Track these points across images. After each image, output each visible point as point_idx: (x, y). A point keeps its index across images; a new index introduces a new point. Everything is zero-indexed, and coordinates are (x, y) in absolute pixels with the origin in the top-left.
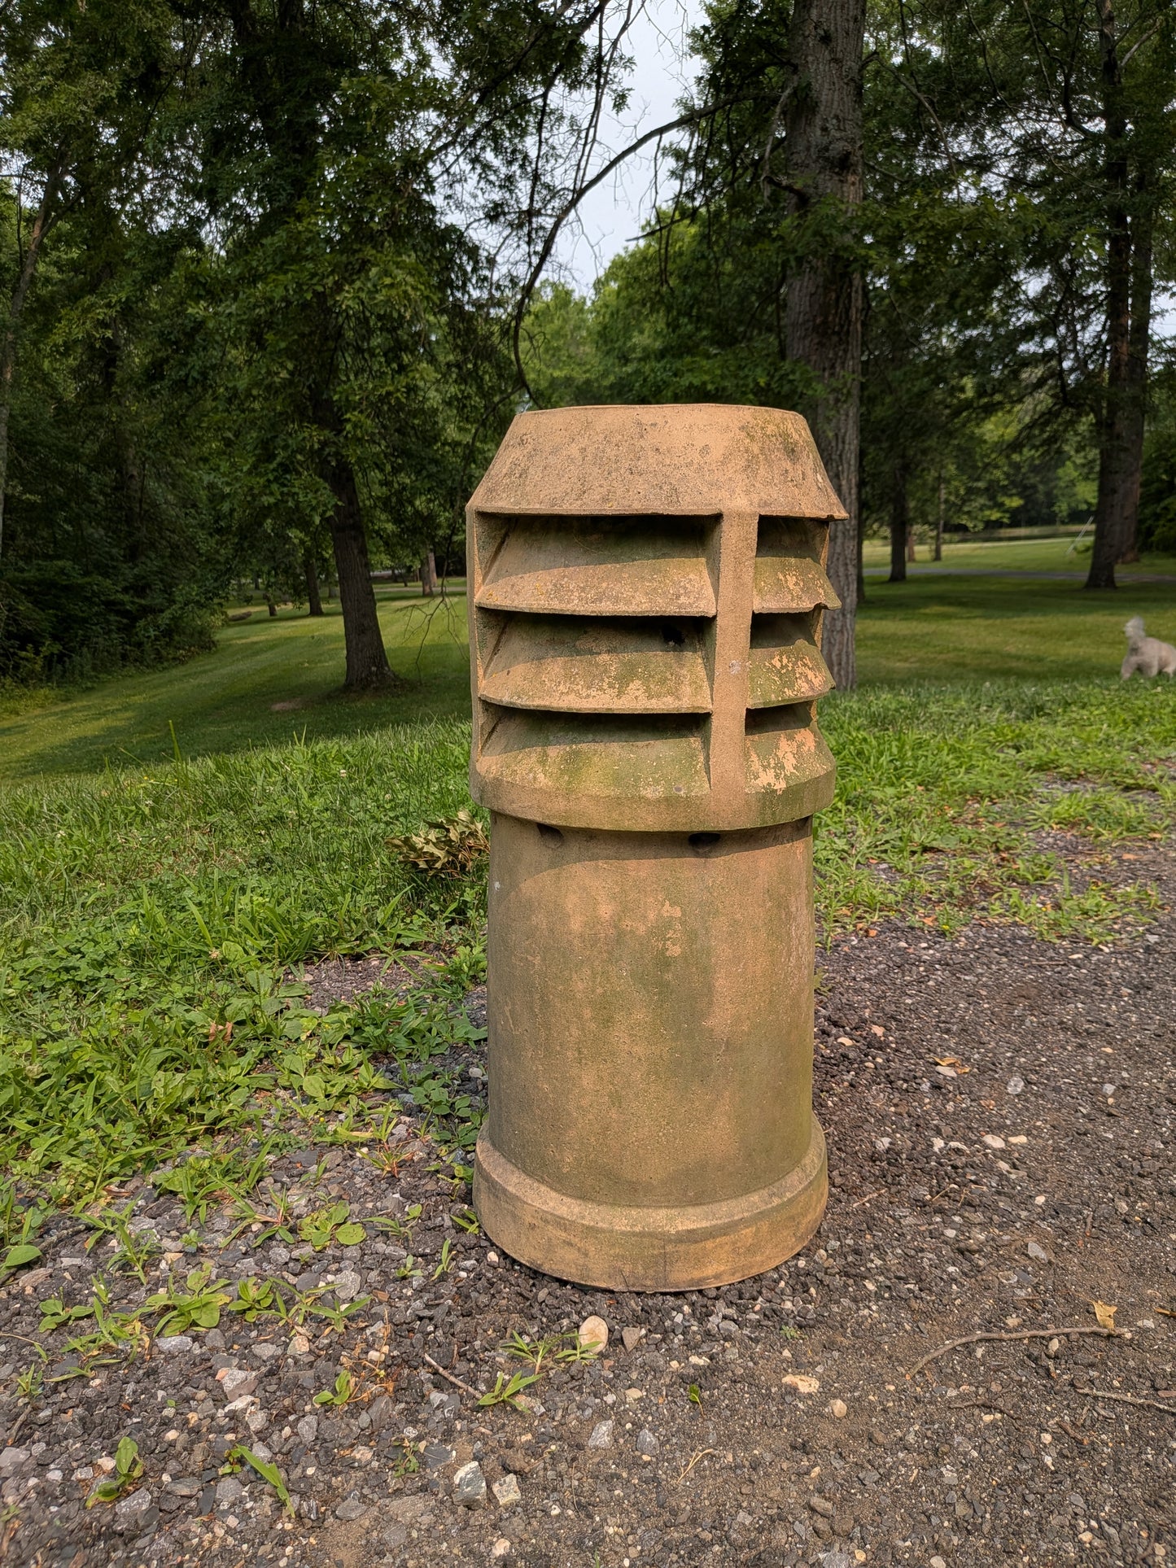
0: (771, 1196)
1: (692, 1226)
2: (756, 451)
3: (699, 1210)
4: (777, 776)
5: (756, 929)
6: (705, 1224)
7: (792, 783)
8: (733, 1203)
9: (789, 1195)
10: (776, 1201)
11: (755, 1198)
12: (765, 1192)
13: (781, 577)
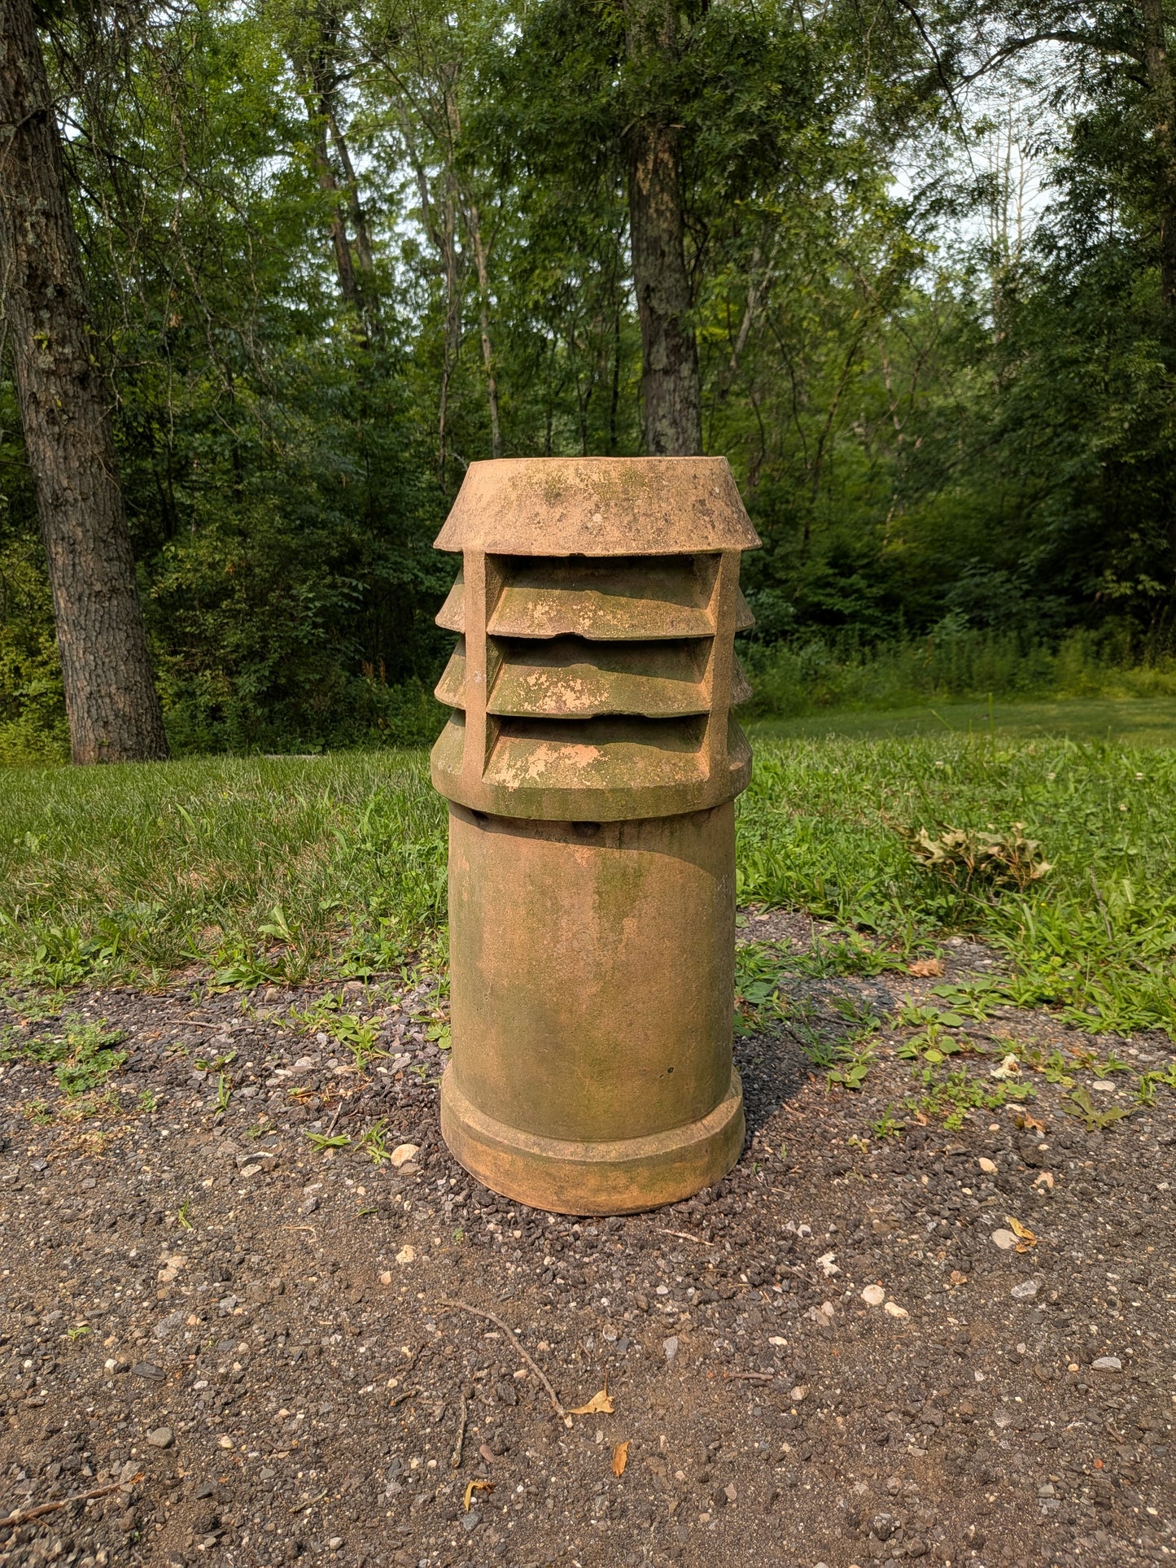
0: (535, 1144)
1: (471, 1124)
2: (513, 497)
3: (483, 1117)
4: (515, 776)
5: (515, 904)
6: (478, 1128)
7: (526, 785)
8: (504, 1128)
9: (551, 1154)
10: (536, 1150)
11: (522, 1136)
12: (533, 1138)
13: (530, 606)
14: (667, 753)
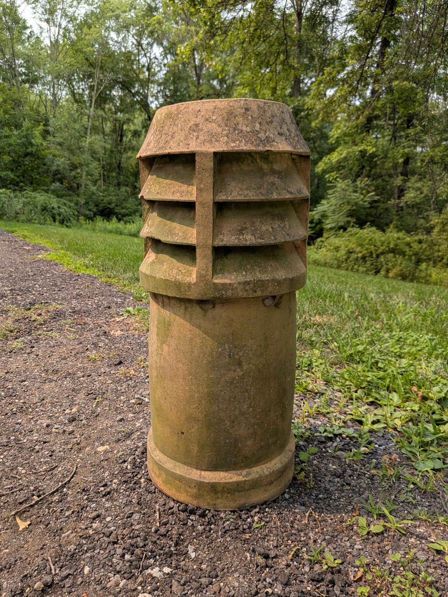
14: (179, 264)
